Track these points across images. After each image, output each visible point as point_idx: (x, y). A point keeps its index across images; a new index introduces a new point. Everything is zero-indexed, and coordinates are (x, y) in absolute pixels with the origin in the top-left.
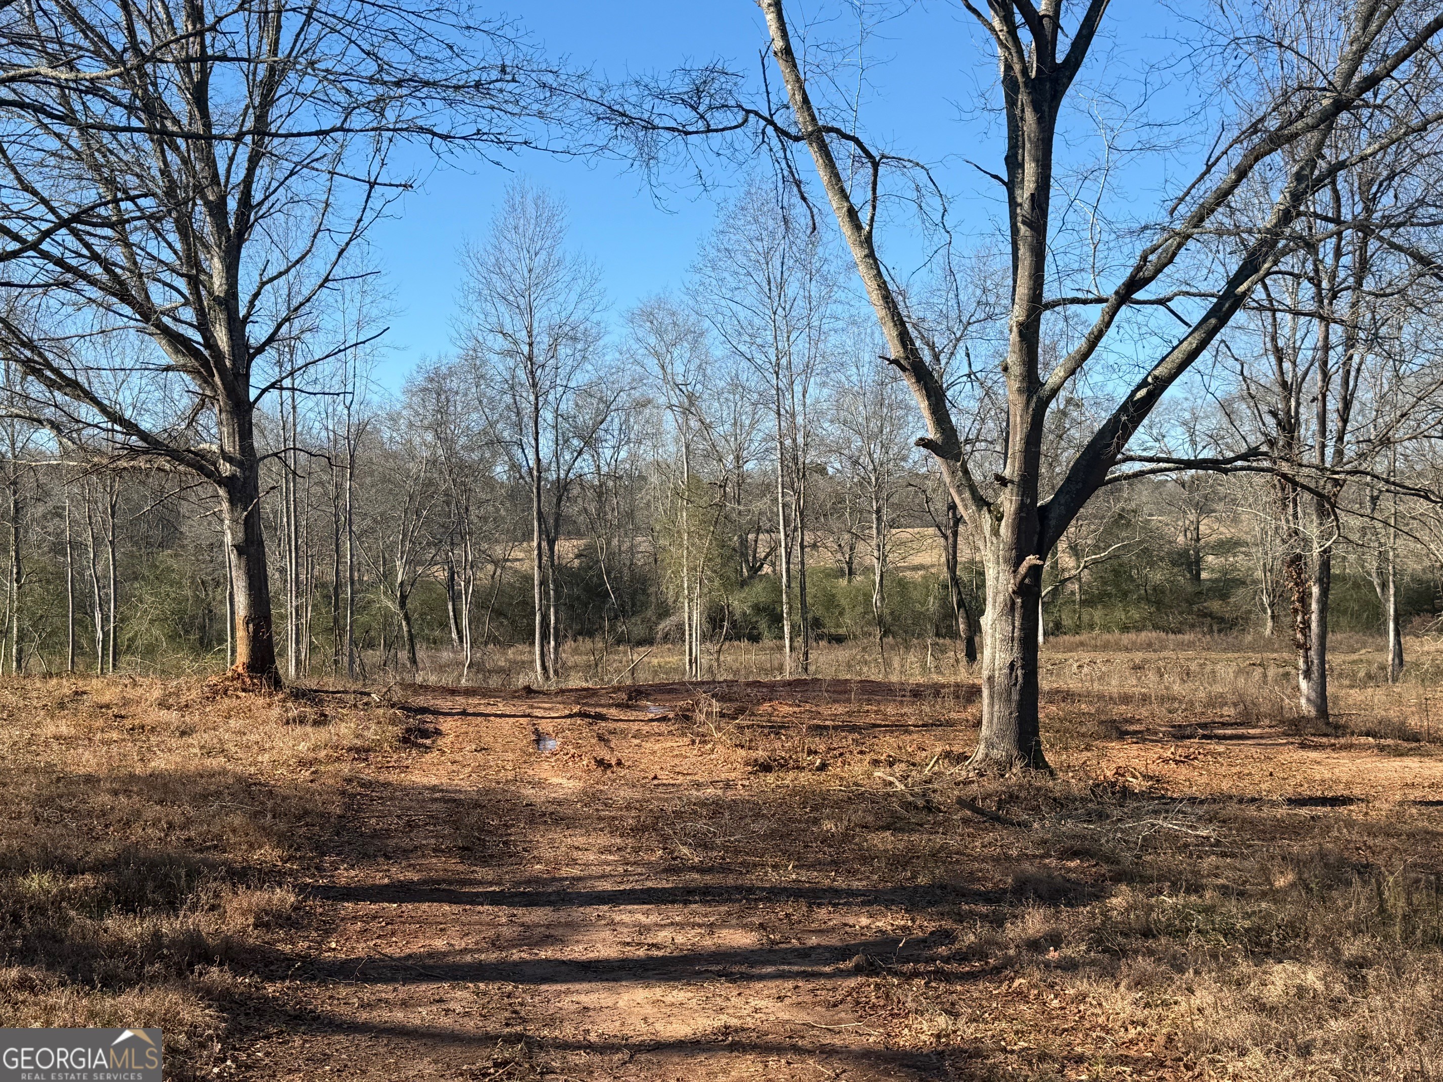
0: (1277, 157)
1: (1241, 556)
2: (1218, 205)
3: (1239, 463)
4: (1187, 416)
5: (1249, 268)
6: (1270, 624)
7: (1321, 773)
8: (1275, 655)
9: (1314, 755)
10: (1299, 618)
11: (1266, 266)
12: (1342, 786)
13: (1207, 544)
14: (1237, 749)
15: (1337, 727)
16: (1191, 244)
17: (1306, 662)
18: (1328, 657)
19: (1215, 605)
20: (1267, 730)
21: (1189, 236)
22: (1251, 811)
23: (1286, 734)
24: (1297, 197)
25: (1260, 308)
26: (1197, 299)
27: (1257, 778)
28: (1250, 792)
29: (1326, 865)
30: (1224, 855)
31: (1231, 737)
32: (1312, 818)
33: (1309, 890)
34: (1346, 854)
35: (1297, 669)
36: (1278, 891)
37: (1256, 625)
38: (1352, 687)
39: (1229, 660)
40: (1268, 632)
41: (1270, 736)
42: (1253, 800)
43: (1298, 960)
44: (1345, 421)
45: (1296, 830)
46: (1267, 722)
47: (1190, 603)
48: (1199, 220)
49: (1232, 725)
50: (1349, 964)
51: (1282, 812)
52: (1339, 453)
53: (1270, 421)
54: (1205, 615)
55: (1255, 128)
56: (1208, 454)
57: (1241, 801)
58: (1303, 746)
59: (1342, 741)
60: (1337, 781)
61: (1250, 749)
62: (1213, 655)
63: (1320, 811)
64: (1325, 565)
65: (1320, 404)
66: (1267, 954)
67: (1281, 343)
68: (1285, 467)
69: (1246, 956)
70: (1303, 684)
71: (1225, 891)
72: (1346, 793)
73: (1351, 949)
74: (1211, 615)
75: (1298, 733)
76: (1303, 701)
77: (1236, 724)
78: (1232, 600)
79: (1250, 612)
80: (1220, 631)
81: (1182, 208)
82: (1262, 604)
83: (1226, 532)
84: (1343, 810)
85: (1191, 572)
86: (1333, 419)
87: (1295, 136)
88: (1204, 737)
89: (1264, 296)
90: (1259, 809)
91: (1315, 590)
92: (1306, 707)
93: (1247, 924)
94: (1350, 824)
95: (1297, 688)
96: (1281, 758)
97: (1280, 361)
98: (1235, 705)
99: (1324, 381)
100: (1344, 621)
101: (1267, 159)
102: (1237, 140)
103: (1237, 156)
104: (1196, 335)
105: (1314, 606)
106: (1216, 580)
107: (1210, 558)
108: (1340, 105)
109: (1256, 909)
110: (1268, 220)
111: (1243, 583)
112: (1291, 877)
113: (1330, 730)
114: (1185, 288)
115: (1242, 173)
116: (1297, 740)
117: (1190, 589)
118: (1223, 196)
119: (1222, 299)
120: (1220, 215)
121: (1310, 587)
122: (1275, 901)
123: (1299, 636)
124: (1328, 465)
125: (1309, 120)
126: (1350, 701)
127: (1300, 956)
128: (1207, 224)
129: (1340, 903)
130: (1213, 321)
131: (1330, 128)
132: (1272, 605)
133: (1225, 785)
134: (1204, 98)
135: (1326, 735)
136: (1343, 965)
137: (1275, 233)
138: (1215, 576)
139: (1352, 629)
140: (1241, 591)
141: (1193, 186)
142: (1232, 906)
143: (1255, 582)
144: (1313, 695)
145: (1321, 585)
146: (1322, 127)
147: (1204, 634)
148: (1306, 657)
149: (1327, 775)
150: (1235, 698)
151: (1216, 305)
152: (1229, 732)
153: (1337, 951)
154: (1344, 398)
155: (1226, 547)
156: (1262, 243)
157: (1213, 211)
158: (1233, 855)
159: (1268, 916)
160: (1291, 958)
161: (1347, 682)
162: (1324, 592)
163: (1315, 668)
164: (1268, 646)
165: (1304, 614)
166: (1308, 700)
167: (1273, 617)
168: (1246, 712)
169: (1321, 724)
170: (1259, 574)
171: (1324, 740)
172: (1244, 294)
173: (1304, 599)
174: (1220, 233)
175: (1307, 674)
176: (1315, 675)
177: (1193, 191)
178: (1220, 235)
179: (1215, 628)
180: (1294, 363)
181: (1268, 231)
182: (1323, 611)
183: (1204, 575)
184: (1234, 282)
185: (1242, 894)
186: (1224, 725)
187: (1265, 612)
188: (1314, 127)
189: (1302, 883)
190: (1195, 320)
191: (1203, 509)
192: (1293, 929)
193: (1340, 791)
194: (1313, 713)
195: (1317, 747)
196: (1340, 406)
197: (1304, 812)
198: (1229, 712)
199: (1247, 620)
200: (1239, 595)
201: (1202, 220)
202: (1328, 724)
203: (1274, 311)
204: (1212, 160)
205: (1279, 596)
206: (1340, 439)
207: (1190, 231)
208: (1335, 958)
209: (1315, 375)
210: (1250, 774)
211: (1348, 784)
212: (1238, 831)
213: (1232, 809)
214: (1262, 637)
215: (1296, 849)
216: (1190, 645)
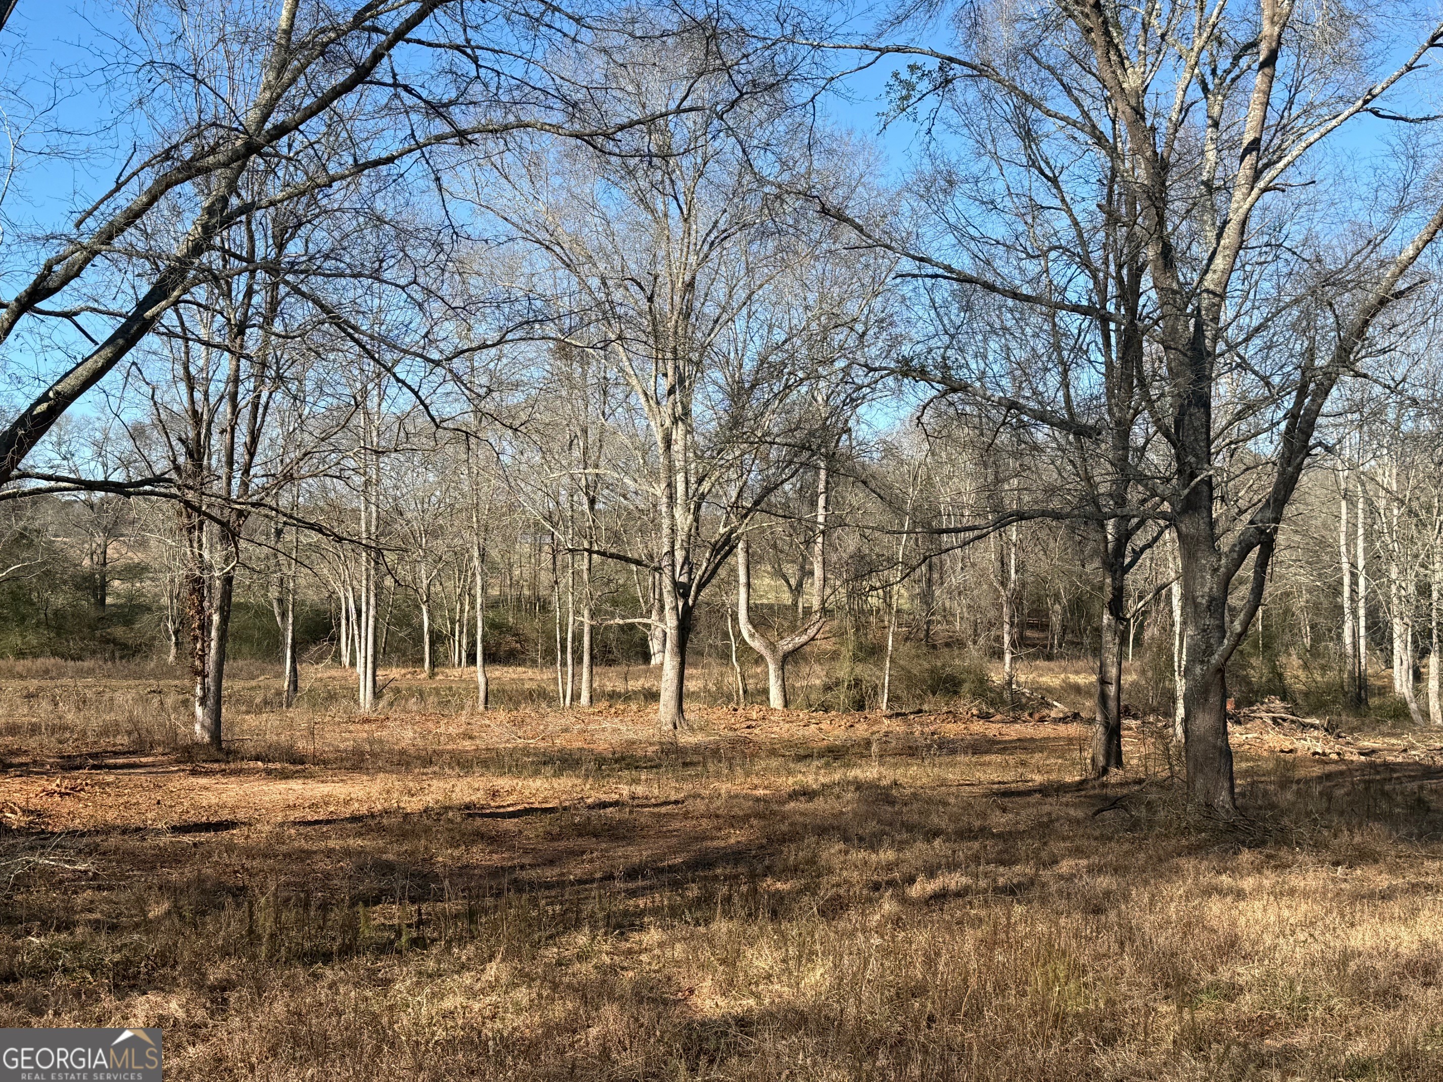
0: (188, 187)
1: (149, 582)
2: (128, 224)
3: (148, 488)
4: (98, 435)
5: (158, 293)
6: (173, 650)
7: (209, 799)
8: (177, 682)
9: (203, 781)
10: (199, 646)
11: (176, 293)
12: (227, 811)
13: (114, 568)
14: (126, 778)
15: (229, 752)
16: (98, 260)
17: (203, 689)
18: (225, 684)
19: (119, 631)
20: (160, 758)
21: (95, 253)
22: (133, 843)
23: (177, 761)
24: (208, 231)
25: (170, 334)
26: (105, 317)
27: (143, 807)
28: (136, 821)
29: (203, 892)
30: (99, 888)
31: (123, 766)
32: (195, 845)
33: (182, 917)
34: (224, 878)
35: (194, 696)
36: (151, 921)
37: (160, 651)
38: (248, 712)
39: (129, 687)
40: (171, 658)
41: (162, 764)
42: (138, 829)
43: (163, 990)
44: (252, 455)
45: (176, 857)
46: (160, 750)
47: (93, 628)
48: (108, 237)
49: (124, 753)
50: (212, 989)
51: (166, 839)
52: (245, 485)
53: (180, 448)
54: (108, 641)
55: (167, 155)
56: (117, 477)
57: (124, 832)
58: (194, 773)
59: (232, 766)
60: (223, 806)
61: (141, 778)
62: (114, 682)
63: (203, 837)
64: (227, 594)
65: (228, 436)
66: (132, 987)
67: (193, 371)
68: (190, 495)
69: (110, 991)
70: (199, 711)
71: (96, 925)
72: (230, 817)
73: (215, 974)
74: (114, 641)
75: (190, 759)
76: (198, 727)
77: (129, 752)
78: (137, 626)
79: (154, 638)
80: (121, 658)
81: (90, 222)
82: (167, 630)
83: (137, 557)
84: (225, 835)
85: (95, 596)
86: (240, 452)
87: (207, 170)
88: (94, 767)
89: (176, 322)
90: (143, 839)
91: (216, 618)
92: (200, 733)
93: (117, 957)
94: (230, 848)
95: (193, 715)
96: (170, 785)
97: (191, 389)
98: (129, 733)
99: (233, 413)
100: (245, 649)
101: (177, 188)
102: (148, 164)
103: (148, 178)
104: (102, 353)
105: (214, 634)
106: (121, 606)
107: (116, 583)
108: (251, 148)
109: (128, 941)
110: (178, 249)
111: (149, 609)
112: (166, 906)
113: (221, 756)
114: (92, 304)
115: (153, 198)
116: (189, 767)
117: (93, 613)
118: (133, 216)
119: (131, 320)
120: (131, 235)
121: (210, 615)
122: (147, 932)
123: (197, 663)
124: (234, 497)
125: (221, 157)
126: (245, 727)
127: (166, 986)
128: (117, 243)
129: (210, 928)
130: (121, 341)
131: (242, 168)
132: (176, 632)
133: (111, 816)
134: (116, 113)
135: (217, 761)
136: (206, 990)
137: (184, 263)
138: (123, 601)
139: (253, 656)
140: (147, 617)
141: (102, 201)
142: (102, 941)
143: (161, 608)
144: (208, 722)
145: (221, 614)
146: (233, 165)
147: (106, 661)
148: (203, 684)
149: (214, 801)
150: (130, 727)
151: (124, 325)
152: (120, 761)
153: (204, 975)
154: (252, 433)
155: (135, 572)
156: (171, 270)
157: (122, 230)
158: (110, 888)
159: (137, 948)
160: (156, 988)
161: (244, 708)
162: (224, 620)
163: (211, 695)
164: (169, 673)
165: (204, 641)
166: (203, 726)
167: (177, 644)
168: (141, 741)
169: (213, 750)
170: (165, 600)
171: (216, 766)
172: (153, 318)
173: (205, 627)
174: (130, 253)
175: (203, 701)
176: (210, 702)
177: (102, 207)
178: (130, 256)
179: (117, 654)
180: (206, 394)
181: (178, 259)
182: (222, 638)
183: (109, 600)
184: (143, 305)
185: (113, 928)
186: (116, 754)
187: (169, 639)
188: (226, 165)
189: (176, 910)
190: (102, 339)
191: (112, 532)
192: (165, 958)
193: (225, 815)
194: (207, 739)
195: (207, 773)
196: (248, 439)
197: (187, 839)
198: (123, 740)
199: (150, 646)
200: (145, 621)
201: (111, 238)
202: (220, 749)
203: (187, 340)
204: (122, 179)
205: (183, 623)
206: (246, 472)
207: (97, 247)
208: (199, 985)
209: (225, 408)
210: (138, 803)
211: (233, 810)
212: (118, 862)
213: (113, 841)
214: (166, 664)
215: (175, 876)
216: (90, 672)
